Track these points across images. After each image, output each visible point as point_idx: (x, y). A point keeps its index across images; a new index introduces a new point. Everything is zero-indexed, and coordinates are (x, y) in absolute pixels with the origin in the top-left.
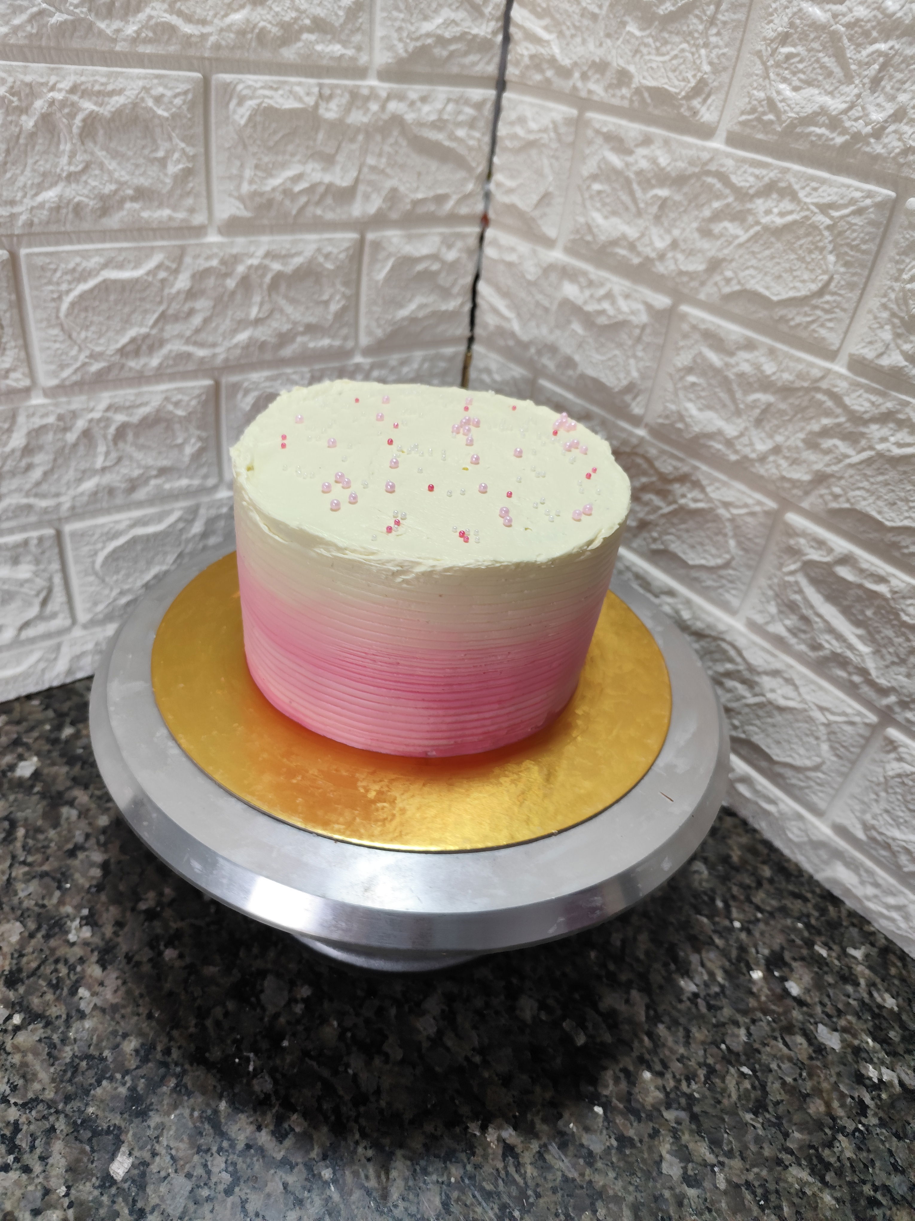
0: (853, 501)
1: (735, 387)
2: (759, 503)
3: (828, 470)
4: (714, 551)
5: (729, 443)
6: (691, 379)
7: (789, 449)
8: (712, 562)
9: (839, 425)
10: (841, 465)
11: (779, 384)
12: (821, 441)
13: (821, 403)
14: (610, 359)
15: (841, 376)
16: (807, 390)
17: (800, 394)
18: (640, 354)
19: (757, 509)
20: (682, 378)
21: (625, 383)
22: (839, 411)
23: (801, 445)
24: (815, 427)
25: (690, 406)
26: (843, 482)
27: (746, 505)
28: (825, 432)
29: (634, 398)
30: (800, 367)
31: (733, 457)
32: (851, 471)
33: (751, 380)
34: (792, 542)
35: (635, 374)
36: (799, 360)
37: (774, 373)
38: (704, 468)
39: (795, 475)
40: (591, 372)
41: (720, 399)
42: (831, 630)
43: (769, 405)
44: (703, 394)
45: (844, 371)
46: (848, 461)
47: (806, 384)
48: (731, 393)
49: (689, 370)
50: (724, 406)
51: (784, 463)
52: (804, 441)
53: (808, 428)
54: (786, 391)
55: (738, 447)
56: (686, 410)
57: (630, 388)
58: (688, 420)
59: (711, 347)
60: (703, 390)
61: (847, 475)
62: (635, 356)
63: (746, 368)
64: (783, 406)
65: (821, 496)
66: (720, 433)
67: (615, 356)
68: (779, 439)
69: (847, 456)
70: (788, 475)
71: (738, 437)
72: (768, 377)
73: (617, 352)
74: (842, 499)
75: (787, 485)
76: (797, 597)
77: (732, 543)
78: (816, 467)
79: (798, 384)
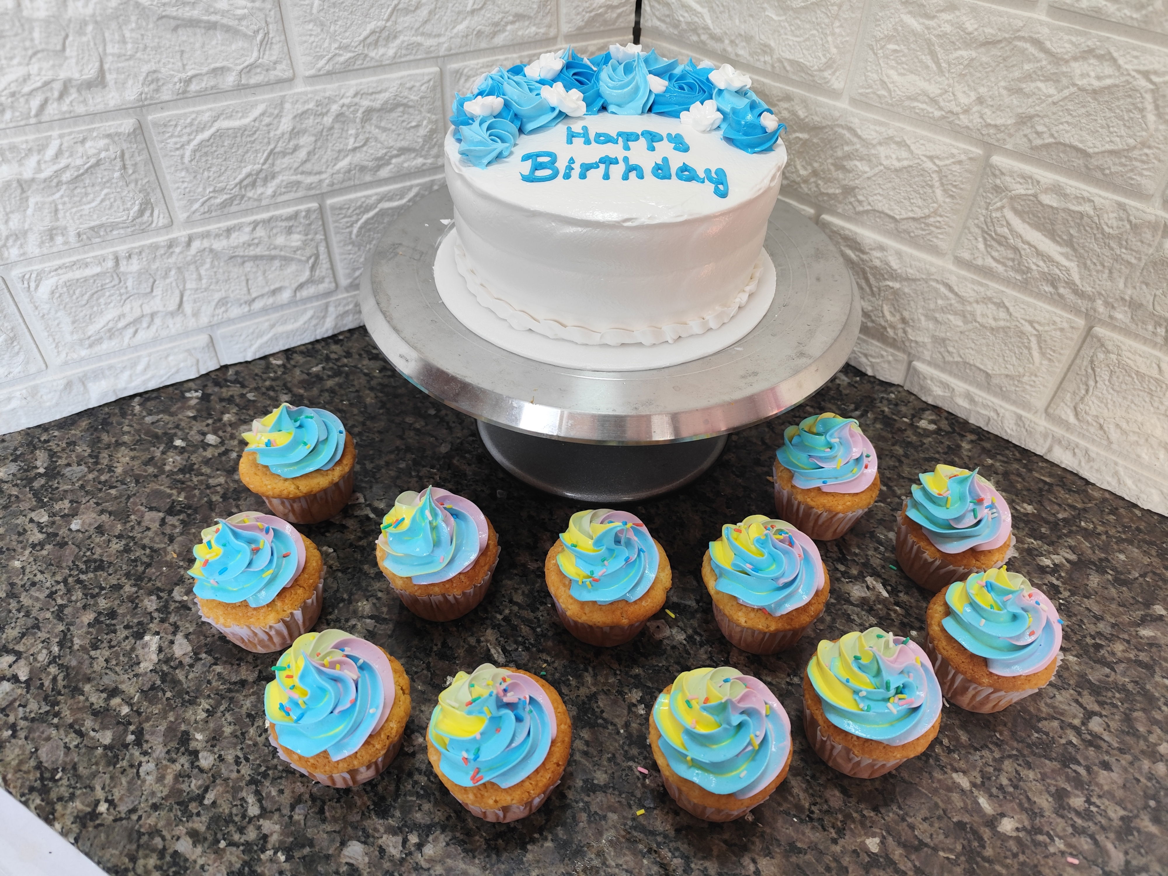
0: (1056, 135)
1: (938, 49)
2: (965, 152)
3: (1032, 111)
4: (920, 202)
5: (933, 101)
6: (892, 46)
7: (992, 98)
8: (919, 213)
9: (1042, 68)
10: (1044, 105)
11: (982, 39)
12: (1024, 86)
13: (1023, 51)
14: (808, 39)
15: (1041, 23)
16: (1009, 41)
17: (1003, 45)
18: (837, 30)
19: (963, 157)
20: (882, 48)
21: (824, 60)
22: (1042, 55)
23: (1004, 92)
24: (1017, 74)
25: (892, 72)
26: (1046, 120)
27: (953, 156)
28: (1029, 77)
29: (833, 73)
30: (1002, 20)
31: (938, 114)
32: (1054, 109)
33: (953, 39)
34: (998, 182)
35: (834, 50)
36: (1000, 14)
37: (976, 30)
38: (908, 128)
39: (999, 122)
40: (788, 55)
41: (921, 61)
42: (1039, 254)
43: (972, 60)
44: (904, 59)
45: (1044, 18)
46: (1050, 100)
47: (1007, 36)
48: (933, 54)
49: (889, 39)
50: (927, 67)
51: (988, 111)
52: (1005, 88)
53: (1011, 75)
54: (989, 43)
55: (942, 104)
56: (888, 76)
57: (829, 64)
58: (891, 86)
59: (910, 13)
60: (904, 56)
61: (1050, 114)
62: (833, 34)
63: (948, 28)
64: (984, 59)
65: (1025, 136)
66: (925, 93)
67: (813, 35)
68: (982, 90)
69: (1050, 96)
70: (993, 123)
71: (941, 95)
72: (970, 34)
73: (815, 32)
74: (1045, 136)
75: (992, 131)
76: (1005, 231)
77: (939, 192)
78: (1020, 111)
79: (1000, 35)
